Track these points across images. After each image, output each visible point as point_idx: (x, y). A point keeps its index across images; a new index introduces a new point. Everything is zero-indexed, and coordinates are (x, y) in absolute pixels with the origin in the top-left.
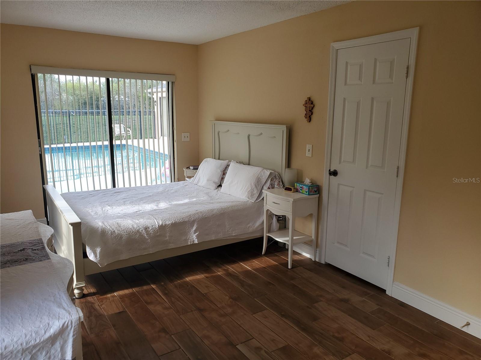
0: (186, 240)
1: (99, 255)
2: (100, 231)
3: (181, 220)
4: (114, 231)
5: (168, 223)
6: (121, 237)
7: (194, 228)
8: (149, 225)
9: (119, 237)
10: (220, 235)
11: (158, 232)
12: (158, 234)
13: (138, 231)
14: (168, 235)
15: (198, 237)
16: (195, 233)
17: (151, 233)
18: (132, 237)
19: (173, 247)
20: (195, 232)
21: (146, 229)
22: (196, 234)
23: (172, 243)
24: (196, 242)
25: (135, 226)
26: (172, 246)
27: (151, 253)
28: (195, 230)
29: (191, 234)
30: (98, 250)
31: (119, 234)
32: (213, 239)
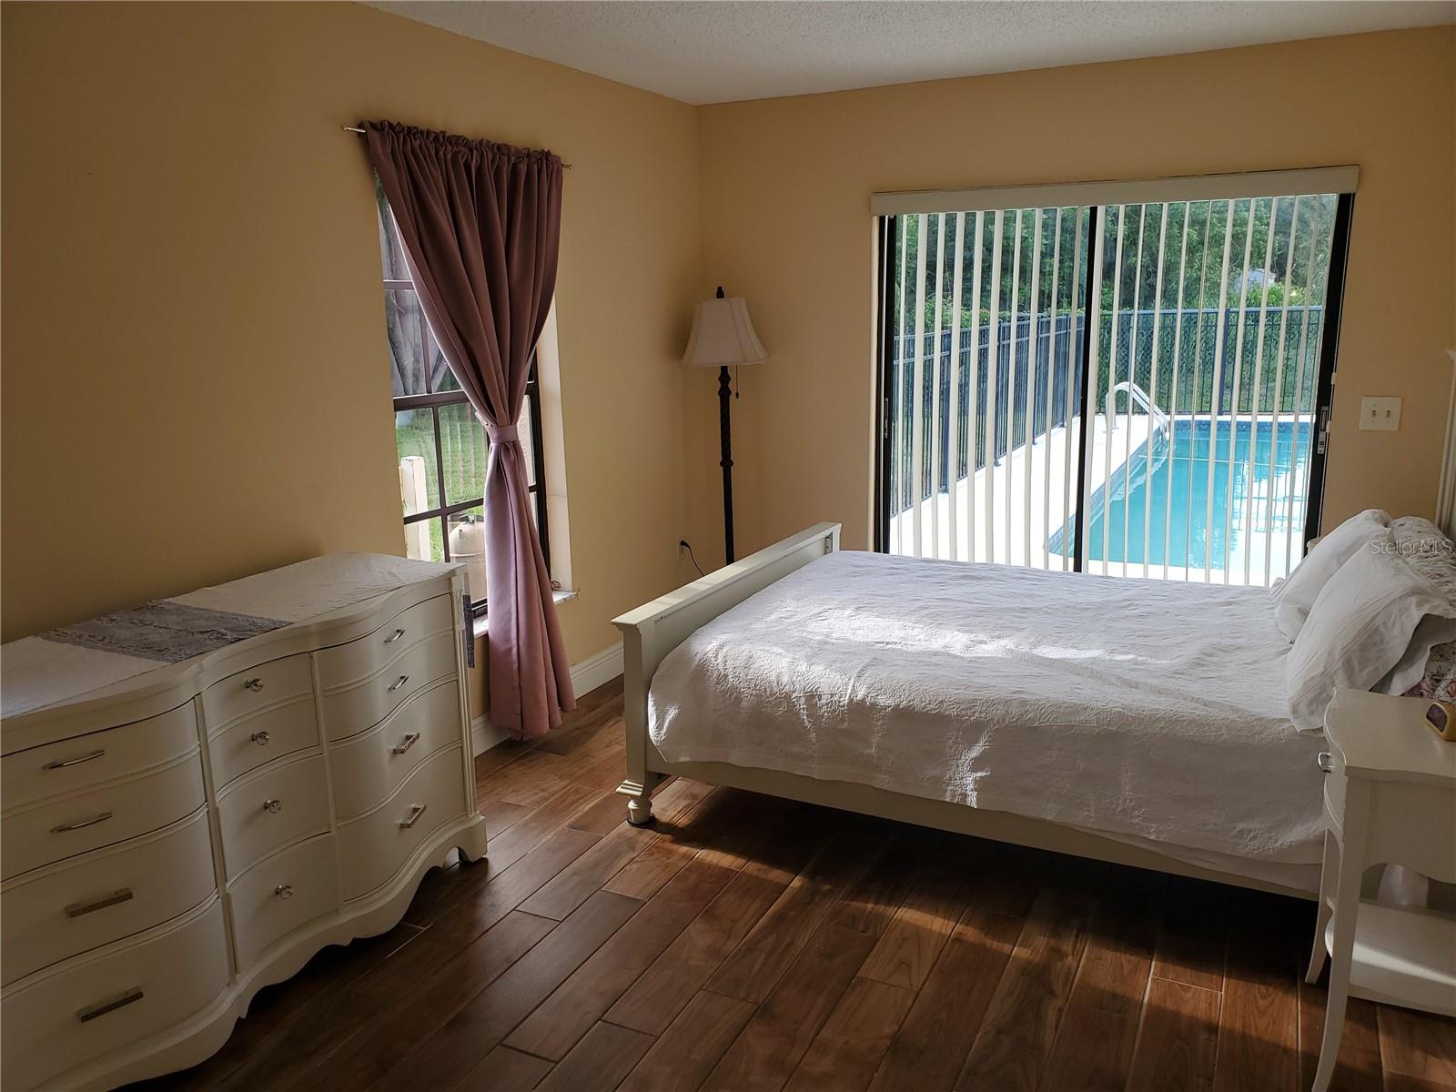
0: (940, 783)
1: (668, 728)
2: (698, 658)
3: (929, 707)
4: (726, 676)
5: (883, 700)
6: (738, 700)
7: (975, 752)
8: (824, 689)
9: (732, 697)
10: (1086, 813)
11: (843, 720)
12: (844, 727)
13: (788, 696)
14: (875, 740)
15: (981, 786)
16: (974, 770)
17: (823, 716)
18: (764, 710)
19: (889, 787)
20: (977, 765)
21: (812, 697)
22: (979, 774)
23: (886, 773)
24: (972, 801)
25: (785, 679)
26: (884, 782)
27: (815, 777)
28: (976, 759)
29: (960, 769)
30: (672, 713)
31: (734, 688)
32: (1049, 818)
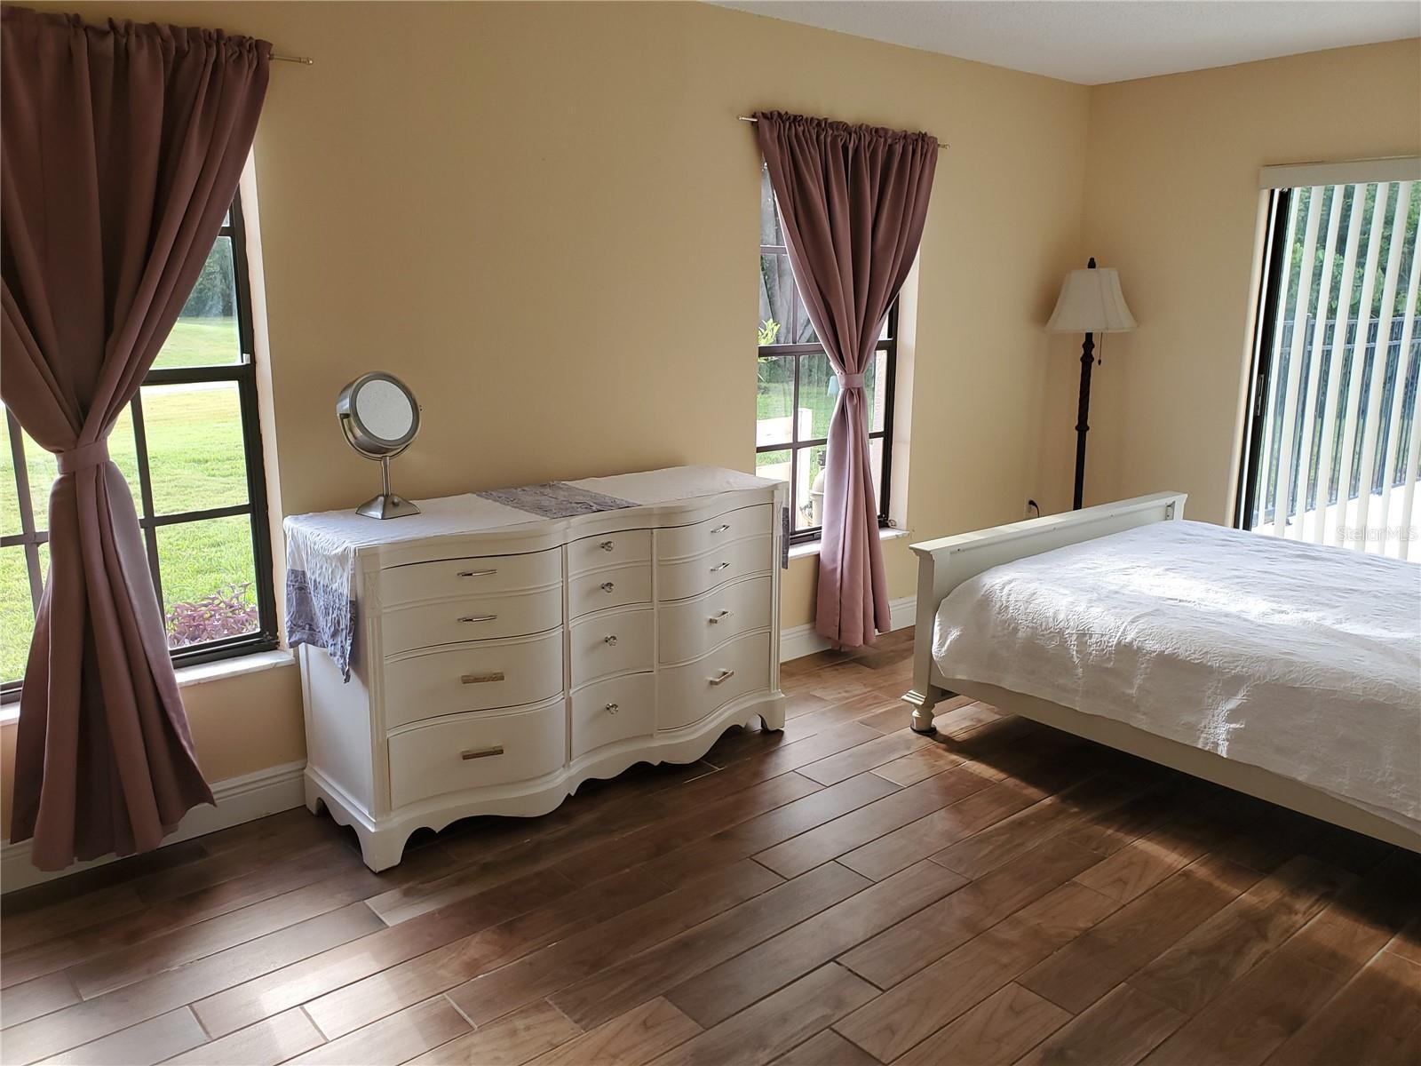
0: (1193, 729)
1: (949, 646)
2: (985, 589)
3: (1194, 656)
4: (1007, 607)
5: (1152, 645)
6: (1016, 630)
7: (1233, 704)
8: (1096, 629)
9: (1011, 628)
10: (1340, 780)
11: (1109, 659)
12: (1109, 666)
13: (1061, 632)
14: (1138, 681)
15: (1234, 738)
16: (1229, 720)
17: (1091, 654)
18: (1038, 641)
19: (1144, 728)
20: (1233, 716)
21: (1083, 635)
22: (1233, 726)
23: (1144, 714)
24: (1223, 751)
25: (1061, 616)
26: (1142, 722)
27: (1077, 709)
28: (1232, 711)
29: (1216, 719)
30: (954, 634)
31: (1013, 619)
32: (1300, 779)
